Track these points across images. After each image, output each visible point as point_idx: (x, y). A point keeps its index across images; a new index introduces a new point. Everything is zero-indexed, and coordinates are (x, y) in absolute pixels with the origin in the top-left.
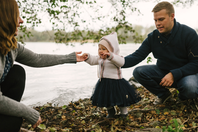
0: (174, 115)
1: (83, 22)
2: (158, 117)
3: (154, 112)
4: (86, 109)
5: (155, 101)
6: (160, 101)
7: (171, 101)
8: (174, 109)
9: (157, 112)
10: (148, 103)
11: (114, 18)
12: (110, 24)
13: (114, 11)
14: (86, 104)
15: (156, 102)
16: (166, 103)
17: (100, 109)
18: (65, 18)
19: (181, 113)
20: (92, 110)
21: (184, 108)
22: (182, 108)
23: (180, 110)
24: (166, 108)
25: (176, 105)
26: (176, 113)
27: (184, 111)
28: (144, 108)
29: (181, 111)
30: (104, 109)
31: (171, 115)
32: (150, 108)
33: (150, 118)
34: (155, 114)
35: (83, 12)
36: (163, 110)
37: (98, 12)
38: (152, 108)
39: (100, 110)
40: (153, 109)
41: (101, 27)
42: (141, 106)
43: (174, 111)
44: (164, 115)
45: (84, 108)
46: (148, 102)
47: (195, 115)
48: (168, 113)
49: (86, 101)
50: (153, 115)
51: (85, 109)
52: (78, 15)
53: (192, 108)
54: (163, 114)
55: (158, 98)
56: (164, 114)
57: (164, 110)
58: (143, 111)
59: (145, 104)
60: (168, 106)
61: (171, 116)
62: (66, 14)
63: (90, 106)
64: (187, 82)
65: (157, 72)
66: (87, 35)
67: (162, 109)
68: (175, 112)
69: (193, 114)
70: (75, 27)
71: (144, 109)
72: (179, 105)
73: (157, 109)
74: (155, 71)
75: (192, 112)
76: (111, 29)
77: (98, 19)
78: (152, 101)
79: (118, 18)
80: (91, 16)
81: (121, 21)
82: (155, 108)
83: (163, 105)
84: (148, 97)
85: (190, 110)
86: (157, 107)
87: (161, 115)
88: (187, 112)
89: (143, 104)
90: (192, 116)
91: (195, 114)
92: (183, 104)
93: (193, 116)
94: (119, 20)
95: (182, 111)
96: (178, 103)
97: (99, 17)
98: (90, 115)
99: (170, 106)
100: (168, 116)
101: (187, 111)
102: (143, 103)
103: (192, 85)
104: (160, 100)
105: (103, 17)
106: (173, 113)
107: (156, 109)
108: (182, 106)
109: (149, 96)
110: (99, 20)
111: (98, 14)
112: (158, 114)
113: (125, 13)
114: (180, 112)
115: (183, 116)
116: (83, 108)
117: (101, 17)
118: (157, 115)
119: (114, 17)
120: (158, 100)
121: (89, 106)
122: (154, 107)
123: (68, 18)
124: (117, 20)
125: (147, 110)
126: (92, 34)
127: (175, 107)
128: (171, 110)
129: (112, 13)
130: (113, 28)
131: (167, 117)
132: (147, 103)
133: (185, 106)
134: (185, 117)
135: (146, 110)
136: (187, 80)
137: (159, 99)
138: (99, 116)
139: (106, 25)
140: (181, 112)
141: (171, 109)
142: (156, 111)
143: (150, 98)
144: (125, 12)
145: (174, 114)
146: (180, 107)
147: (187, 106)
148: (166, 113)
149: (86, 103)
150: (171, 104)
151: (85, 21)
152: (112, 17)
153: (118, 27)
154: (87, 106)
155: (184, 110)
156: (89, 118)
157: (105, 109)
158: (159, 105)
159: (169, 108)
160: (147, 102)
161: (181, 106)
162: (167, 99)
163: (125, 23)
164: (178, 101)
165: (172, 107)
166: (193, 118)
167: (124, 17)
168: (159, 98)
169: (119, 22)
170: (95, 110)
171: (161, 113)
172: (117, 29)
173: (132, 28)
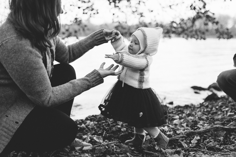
1: (150, 12)
10: (234, 119)
17: (170, 122)
18: (128, 7)
30: (174, 123)
39: (169, 124)
42: (223, 122)
52: (144, 3)
58: (227, 128)
59: (230, 119)
70: (139, 19)
71: (228, 126)
76: (187, 20)
77: (169, 7)
81: (200, 9)
89: (226, 120)
94: (197, 8)
97: (171, 5)
105: (176, 4)
117: (173, 5)
119: (190, 5)
123: (131, 7)
124: (195, 8)
125: (232, 127)
130: (189, 19)
135: (230, 128)
138: (168, 131)
151: (152, 10)
153: (195, 17)
160: (232, 118)
163: (206, 12)
167: (205, 4)
172: (194, 20)
173: (215, 19)
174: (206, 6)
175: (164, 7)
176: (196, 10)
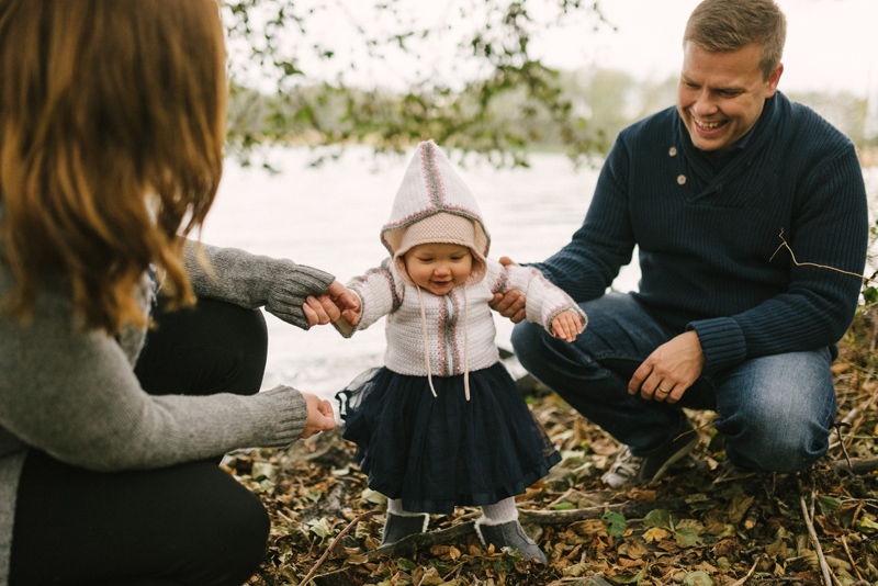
0: (691, 547)
1: (320, 56)
2: (614, 549)
3: (596, 524)
4: (279, 498)
5: (617, 465)
6: (638, 471)
7: (689, 469)
8: (698, 517)
9: (611, 524)
10: (581, 476)
11: (475, 42)
12: (454, 68)
13: (475, 6)
14: (285, 467)
15: (617, 471)
16: (665, 483)
17: (347, 497)
18: (235, 33)
19: (726, 534)
20: (304, 503)
21: (744, 511)
22: (734, 511)
23: (723, 519)
24: (659, 507)
25: (709, 494)
26: (700, 536)
27: (740, 526)
28: (552, 505)
29: (729, 522)
30: (362, 500)
31: (678, 547)
32: (580, 505)
33: (571, 555)
34: (603, 538)
35: (324, 7)
36: (644, 516)
37: (395, 12)
38: (590, 506)
39: (342, 502)
40: (595, 507)
41: (413, 86)
42: (541, 490)
43: (693, 523)
44: (645, 541)
45: (270, 491)
46: (580, 472)
47: (790, 551)
48: (664, 534)
49: (291, 452)
50: (590, 543)
51: (273, 496)
52: (297, 20)
53: (783, 512)
54: (638, 534)
55: (628, 454)
56: (644, 536)
57: (648, 517)
58: (545, 517)
59: (565, 478)
60: (670, 496)
61: (678, 550)
62: (240, 15)
63: (300, 480)
64: (764, 396)
65: (631, 332)
66: (343, 120)
67: (636, 513)
68: (700, 528)
69: (780, 545)
70: (280, 81)
71: (552, 509)
72: (725, 494)
73: (616, 510)
74: (621, 328)
75: (781, 532)
76: (461, 94)
77: (397, 42)
78: (601, 463)
79: (494, 40)
80: (361, 31)
81: (509, 53)
82: (606, 504)
83: (645, 492)
84: (588, 441)
85: (771, 520)
86: (617, 501)
87: (631, 543)
88: (756, 532)
89: (553, 479)
90: (774, 557)
91: (789, 547)
92: (743, 488)
93: (778, 557)
94: (497, 49)
95: (734, 525)
96: (720, 484)
97: (400, 34)
98: (287, 533)
99: (679, 496)
100: (663, 550)
101: (755, 527)
102: (555, 475)
103: (786, 411)
104: (641, 463)
105: (422, 34)
106: (686, 534)
107: (612, 509)
108: (734, 501)
109: (594, 440)
110: (401, 51)
111: (399, 21)
112: (614, 538)
113: (528, 18)
114: (723, 531)
115: (730, 552)
116: (265, 493)
117: (411, 34)
118: (610, 540)
119: (472, 38)
120: (630, 462)
121: (297, 482)
122: (603, 501)
123: (249, 36)
124: (488, 50)
125: (564, 512)
126: (363, 117)
127: (702, 503)
128: (680, 518)
129: (463, 16)
130: (469, 88)
131: (658, 554)
132: (574, 478)
133: (751, 500)
134: (743, 556)
135: (558, 515)
136: (762, 386)
137: (635, 459)
138: (328, 537)
139: (436, 72)
140: (729, 528)
141: (683, 512)
142: (609, 521)
143: (597, 446)
144: (528, 14)
145: (691, 540)
146: (725, 503)
147: (758, 502)
148: (654, 534)
149: (289, 462)
150: (685, 487)
151: (330, 50)
152: (465, 36)
153: (492, 83)
154: (286, 482)
155: (744, 520)
156: (278, 544)
157: (371, 500)
158: (628, 489)
159: (676, 506)
160: (575, 471)
161: (730, 501)
162: (671, 460)
163: (528, 65)
164: (726, 471)
165: (688, 501)
166: (778, 565)
167: (523, 41)
168: (635, 453)
169: (495, 60)
170: (319, 501)
171: (631, 531)
172: (486, 93)
173: (558, 91)
174: (529, 47)
175: (375, 43)
176: (492, 56)
